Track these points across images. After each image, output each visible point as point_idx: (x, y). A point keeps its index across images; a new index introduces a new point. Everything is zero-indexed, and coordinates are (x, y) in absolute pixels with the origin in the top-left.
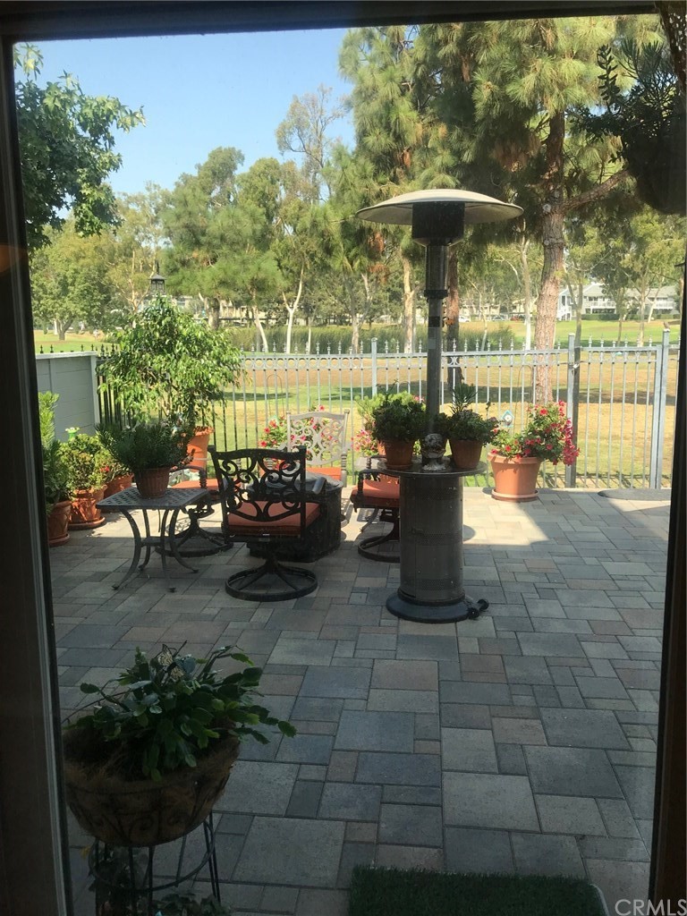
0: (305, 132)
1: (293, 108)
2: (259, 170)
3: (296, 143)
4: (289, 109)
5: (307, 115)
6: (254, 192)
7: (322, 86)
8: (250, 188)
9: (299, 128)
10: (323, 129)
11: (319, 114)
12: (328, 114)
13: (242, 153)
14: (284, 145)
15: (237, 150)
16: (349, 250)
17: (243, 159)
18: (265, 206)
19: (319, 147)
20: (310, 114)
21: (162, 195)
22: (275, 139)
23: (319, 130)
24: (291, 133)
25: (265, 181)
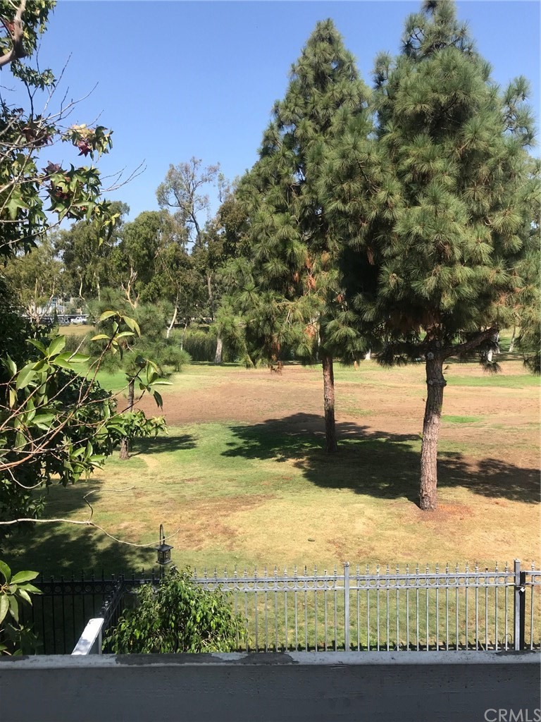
0: (179, 192)
1: (170, 174)
2: (142, 221)
3: (172, 199)
4: (167, 174)
5: (182, 179)
6: (139, 237)
7: (194, 158)
8: (136, 234)
9: (175, 189)
10: (194, 189)
11: (191, 178)
12: (198, 179)
13: (128, 205)
14: (162, 200)
15: (123, 203)
16: (252, 351)
17: (129, 210)
18: (147, 249)
19: (191, 203)
20: (183, 178)
21: (61, 234)
22: (156, 197)
23: (191, 191)
24: (168, 192)
25: (148, 229)
